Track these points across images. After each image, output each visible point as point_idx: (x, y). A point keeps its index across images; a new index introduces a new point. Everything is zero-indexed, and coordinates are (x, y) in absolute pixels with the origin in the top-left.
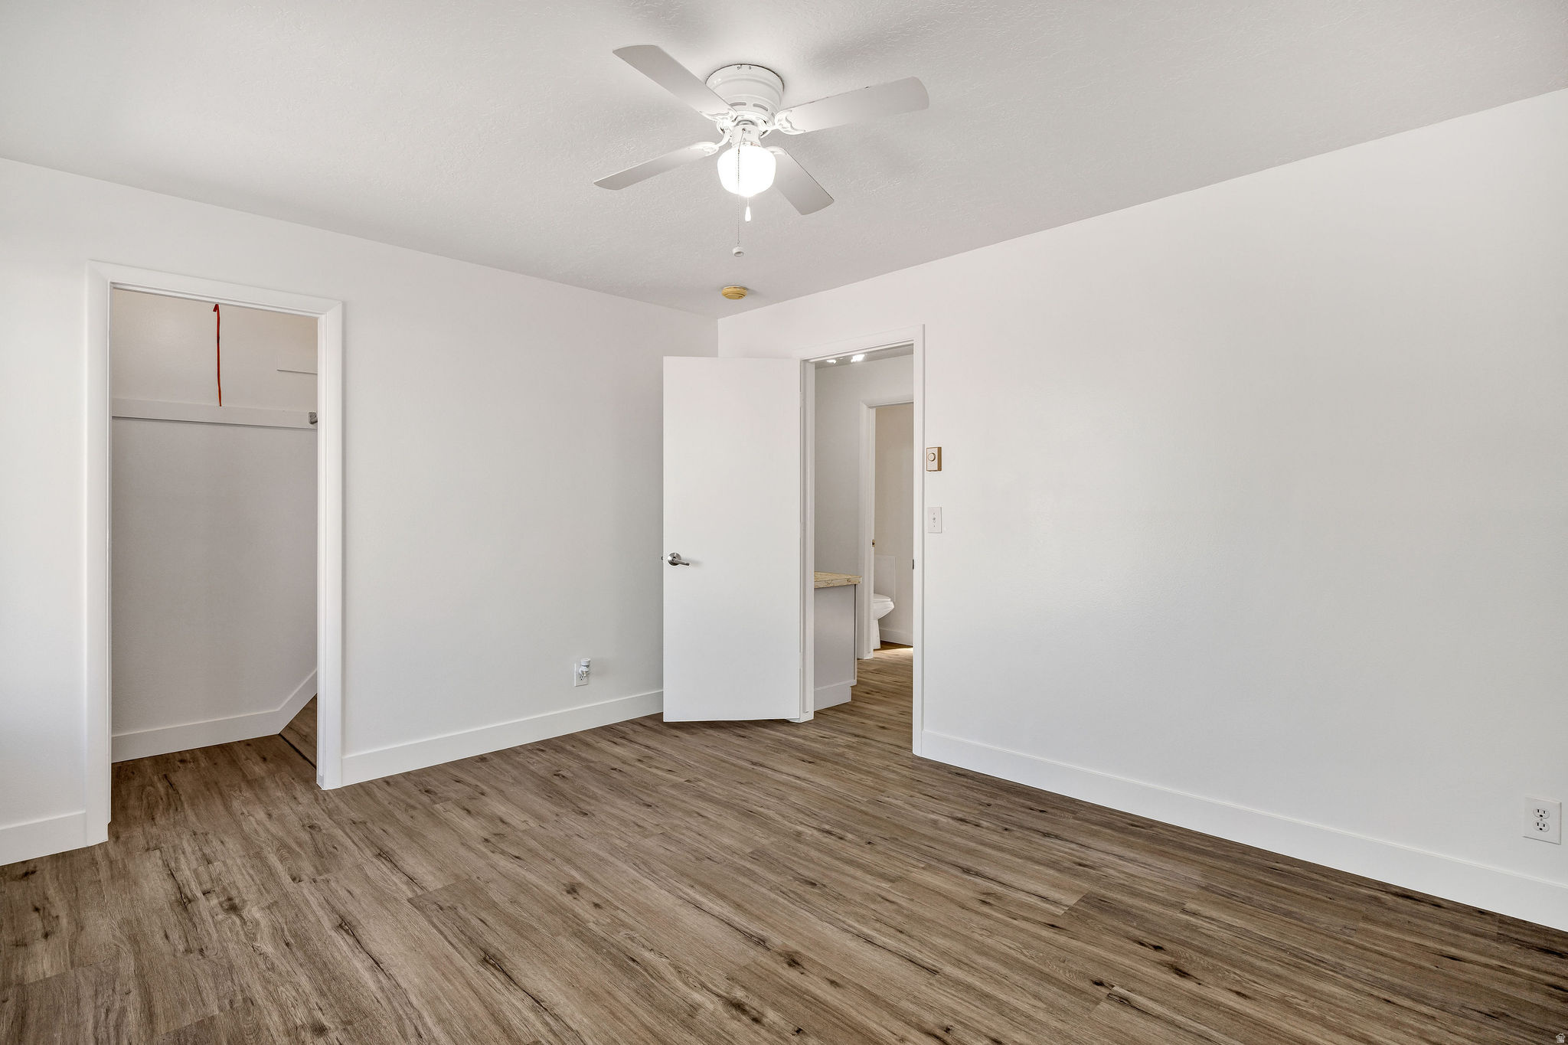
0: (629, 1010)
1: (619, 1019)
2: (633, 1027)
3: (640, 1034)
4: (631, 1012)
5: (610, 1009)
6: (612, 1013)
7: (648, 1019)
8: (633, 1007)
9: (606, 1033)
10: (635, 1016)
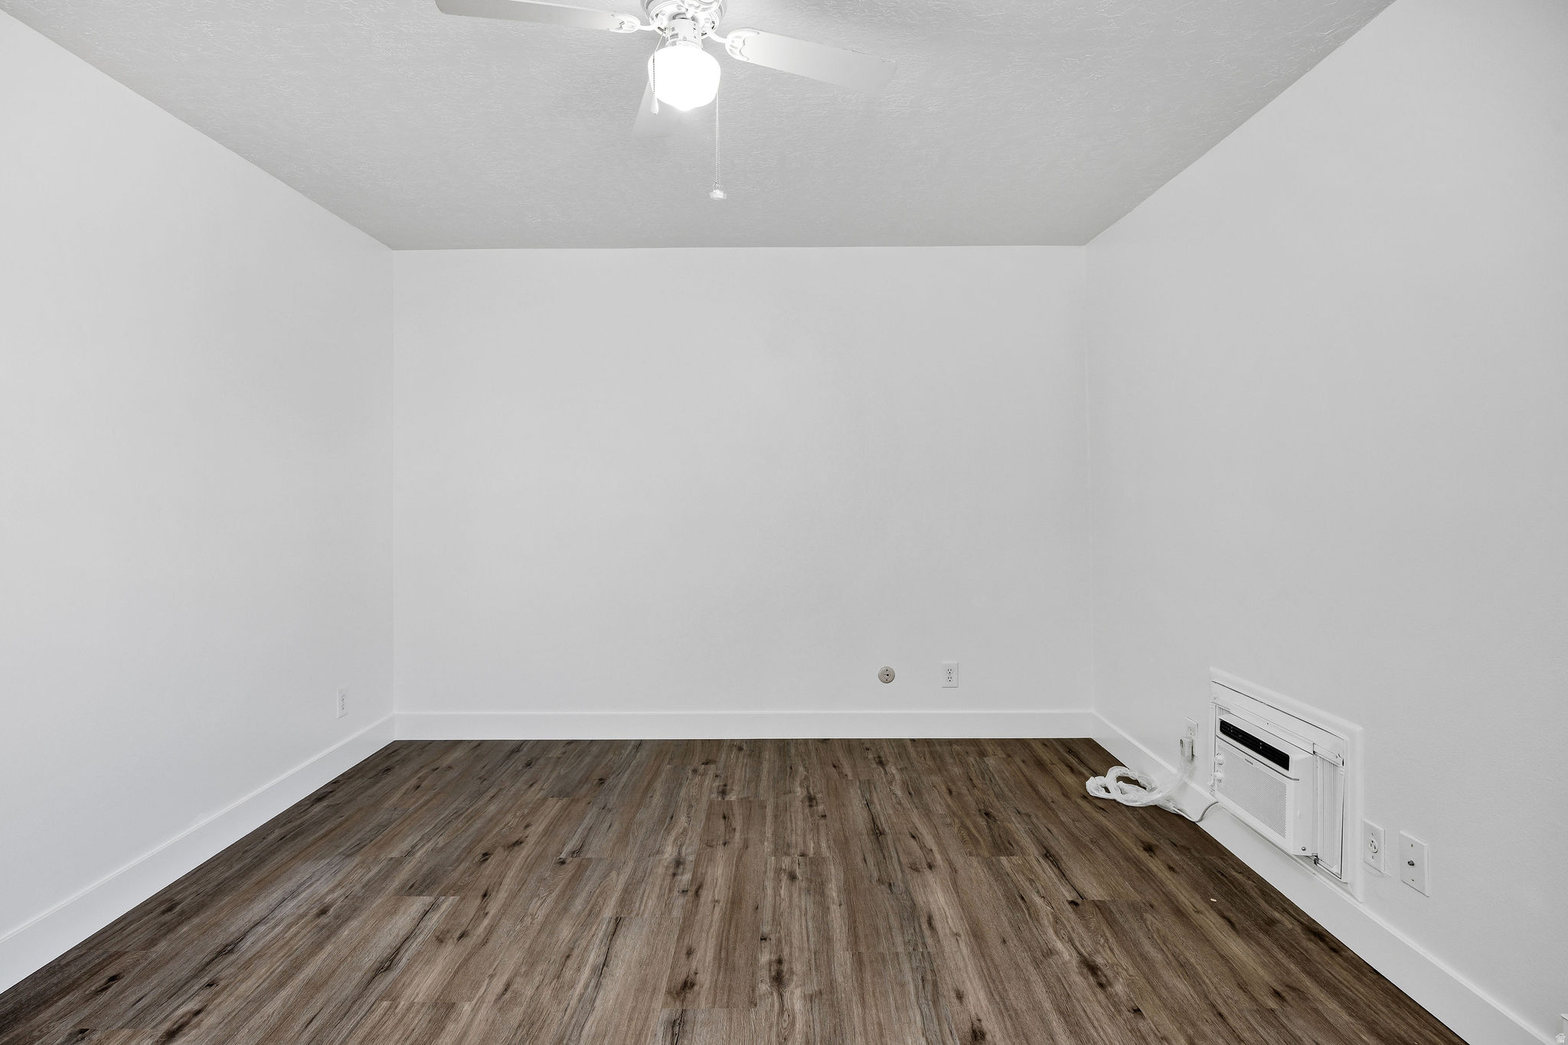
0: (865, 1029)
1: (880, 1024)
2: (874, 1011)
3: (873, 1003)
4: (865, 1025)
5: (881, 1038)
6: (882, 1035)
7: (857, 1010)
8: (859, 1028)
9: (899, 1019)
10: (864, 1019)
